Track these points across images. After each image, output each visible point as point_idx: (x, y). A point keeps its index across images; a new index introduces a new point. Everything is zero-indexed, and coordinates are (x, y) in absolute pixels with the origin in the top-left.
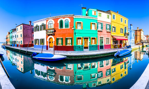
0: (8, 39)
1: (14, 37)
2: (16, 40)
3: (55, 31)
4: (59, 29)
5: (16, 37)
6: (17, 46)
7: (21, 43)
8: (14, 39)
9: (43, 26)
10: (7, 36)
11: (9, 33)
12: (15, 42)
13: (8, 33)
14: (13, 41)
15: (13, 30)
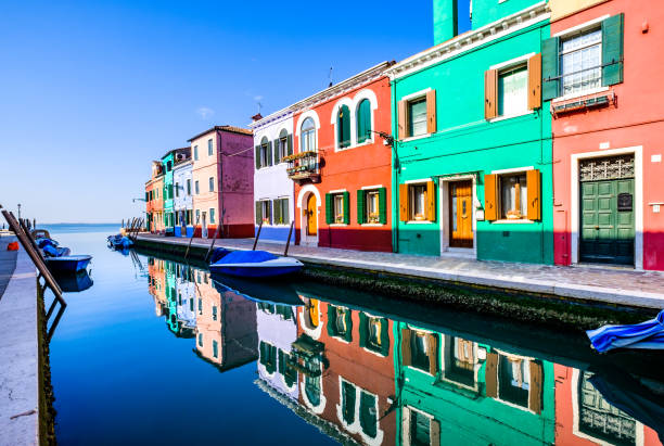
0: (157, 200)
1: (180, 191)
2: (189, 208)
3: (322, 163)
4: (337, 150)
5: (189, 193)
6: (197, 233)
7: (212, 220)
8: (181, 203)
9: (286, 144)
10: (150, 184)
11: (161, 170)
12: (186, 215)
13: (155, 168)
14: (177, 208)
15: (180, 157)
